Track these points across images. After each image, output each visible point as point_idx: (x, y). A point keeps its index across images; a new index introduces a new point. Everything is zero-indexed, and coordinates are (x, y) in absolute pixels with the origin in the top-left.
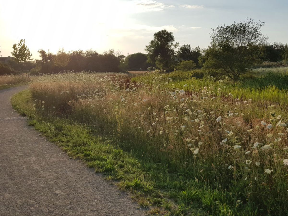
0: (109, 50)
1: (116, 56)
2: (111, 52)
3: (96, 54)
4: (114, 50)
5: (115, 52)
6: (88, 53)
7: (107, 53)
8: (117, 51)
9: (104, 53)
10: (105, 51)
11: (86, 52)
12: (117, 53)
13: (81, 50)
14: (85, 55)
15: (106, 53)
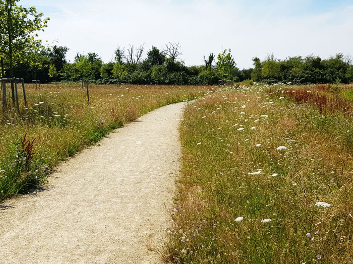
0: (336, 54)
1: (344, 61)
2: (339, 56)
3: (319, 59)
4: (343, 54)
5: (343, 57)
6: (308, 59)
7: (334, 58)
8: (346, 56)
9: (329, 59)
10: (331, 56)
11: (305, 57)
12: (346, 58)
13: (300, 56)
14: (304, 61)
15: (332, 59)
